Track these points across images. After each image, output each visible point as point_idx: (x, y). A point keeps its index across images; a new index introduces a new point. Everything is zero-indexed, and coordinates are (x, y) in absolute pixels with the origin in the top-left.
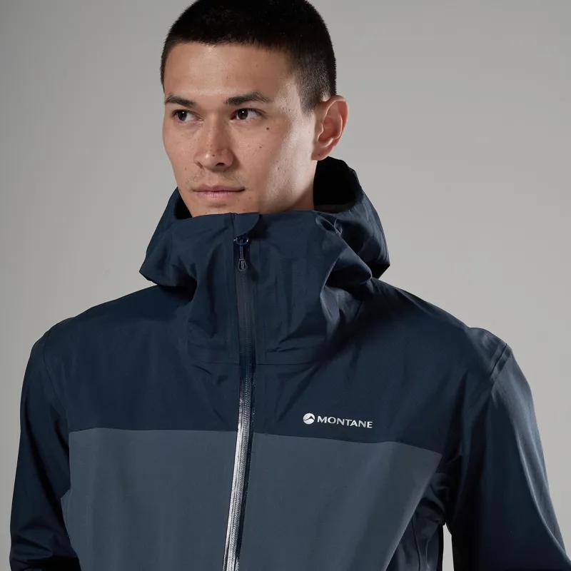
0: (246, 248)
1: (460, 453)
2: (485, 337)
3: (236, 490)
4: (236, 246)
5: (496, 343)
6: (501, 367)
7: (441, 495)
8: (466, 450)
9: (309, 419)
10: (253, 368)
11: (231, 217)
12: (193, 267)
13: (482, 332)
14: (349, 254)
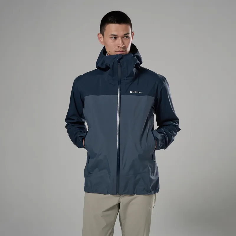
0: (120, 61)
1: (158, 97)
2: (161, 76)
3: (118, 106)
4: (118, 60)
5: (163, 77)
6: (164, 82)
7: (154, 105)
8: (159, 97)
9: (131, 92)
10: (120, 83)
11: (117, 55)
12: (110, 65)
13: (160, 75)
14: (138, 62)
